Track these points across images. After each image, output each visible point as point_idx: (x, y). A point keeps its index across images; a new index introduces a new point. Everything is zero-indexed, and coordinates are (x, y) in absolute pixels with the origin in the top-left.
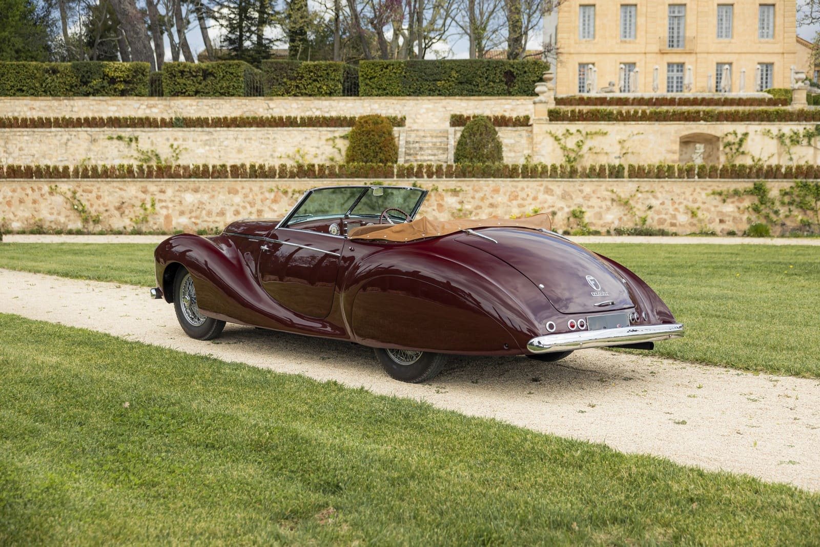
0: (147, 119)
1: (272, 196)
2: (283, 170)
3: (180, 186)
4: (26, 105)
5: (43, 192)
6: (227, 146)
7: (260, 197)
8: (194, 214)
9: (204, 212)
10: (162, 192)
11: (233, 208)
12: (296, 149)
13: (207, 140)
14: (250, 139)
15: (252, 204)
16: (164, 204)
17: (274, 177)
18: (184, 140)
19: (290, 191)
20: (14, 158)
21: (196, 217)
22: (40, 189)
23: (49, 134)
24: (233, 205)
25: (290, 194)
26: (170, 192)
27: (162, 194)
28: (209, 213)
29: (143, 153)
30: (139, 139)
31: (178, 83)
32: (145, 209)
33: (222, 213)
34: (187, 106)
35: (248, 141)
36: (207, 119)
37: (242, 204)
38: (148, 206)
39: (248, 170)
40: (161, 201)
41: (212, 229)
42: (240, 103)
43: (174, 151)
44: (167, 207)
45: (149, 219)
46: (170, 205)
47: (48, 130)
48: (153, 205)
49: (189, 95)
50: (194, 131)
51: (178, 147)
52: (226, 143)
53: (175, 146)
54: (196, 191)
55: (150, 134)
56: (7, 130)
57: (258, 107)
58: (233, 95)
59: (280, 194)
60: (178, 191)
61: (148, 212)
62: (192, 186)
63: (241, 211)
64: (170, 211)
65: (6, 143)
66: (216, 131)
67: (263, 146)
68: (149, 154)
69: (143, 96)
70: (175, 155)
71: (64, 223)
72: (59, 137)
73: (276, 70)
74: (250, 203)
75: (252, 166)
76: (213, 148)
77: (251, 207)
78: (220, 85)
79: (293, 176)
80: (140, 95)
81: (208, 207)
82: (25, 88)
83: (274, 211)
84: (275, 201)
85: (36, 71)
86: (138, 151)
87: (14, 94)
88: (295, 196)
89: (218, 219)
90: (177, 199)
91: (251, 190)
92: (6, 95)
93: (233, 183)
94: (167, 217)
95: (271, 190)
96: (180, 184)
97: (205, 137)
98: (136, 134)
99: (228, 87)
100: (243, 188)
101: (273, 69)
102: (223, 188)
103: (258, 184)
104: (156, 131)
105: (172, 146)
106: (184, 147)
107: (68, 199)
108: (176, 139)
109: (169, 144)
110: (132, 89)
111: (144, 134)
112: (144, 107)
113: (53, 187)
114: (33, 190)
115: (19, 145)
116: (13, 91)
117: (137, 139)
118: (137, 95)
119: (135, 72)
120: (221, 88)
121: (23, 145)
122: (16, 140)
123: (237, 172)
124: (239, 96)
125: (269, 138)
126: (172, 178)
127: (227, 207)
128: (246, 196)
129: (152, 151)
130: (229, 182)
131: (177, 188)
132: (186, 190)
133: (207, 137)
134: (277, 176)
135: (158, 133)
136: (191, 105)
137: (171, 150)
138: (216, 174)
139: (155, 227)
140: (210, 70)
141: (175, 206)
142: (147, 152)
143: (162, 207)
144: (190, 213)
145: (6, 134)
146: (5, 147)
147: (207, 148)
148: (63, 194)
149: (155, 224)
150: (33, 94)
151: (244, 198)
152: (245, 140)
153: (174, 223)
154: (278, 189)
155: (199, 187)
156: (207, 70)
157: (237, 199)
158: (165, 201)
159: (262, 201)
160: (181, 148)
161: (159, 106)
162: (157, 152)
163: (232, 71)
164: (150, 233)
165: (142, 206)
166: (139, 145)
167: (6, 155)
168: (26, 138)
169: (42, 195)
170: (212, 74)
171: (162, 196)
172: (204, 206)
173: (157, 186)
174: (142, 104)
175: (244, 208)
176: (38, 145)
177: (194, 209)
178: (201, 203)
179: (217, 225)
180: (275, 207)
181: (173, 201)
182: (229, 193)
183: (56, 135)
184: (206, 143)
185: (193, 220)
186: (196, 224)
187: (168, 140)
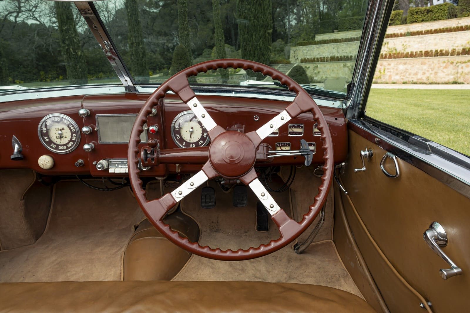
0: (394, 34)
1: (444, 65)
2: (454, 52)
3: (398, 62)
4: (351, 34)
5: (341, 66)
6: (429, 43)
7: (437, 65)
8: (402, 75)
9: (408, 74)
10: (389, 65)
11: (422, 72)
12: (467, 41)
13: (420, 41)
14: (442, 39)
15: (433, 69)
16: (389, 70)
17: (448, 55)
18: (409, 42)
19: (455, 62)
20: (340, 54)
21: (403, 76)
22: (340, 65)
23: (353, 44)
24: (422, 70)
25: (455, 64)
26: (393, 65)
27: (389, 66)
28: (410, 74)
29: (390, 49)
30: (389, 43)
31: (414, 18)
32: (381, 73)
33: (416, 74)
34: (416, 27)
35: (441, 40)
36: (422, 31)
37: (427, 69)
38: (382, 71)
39: (434, 53)
40: (388, 69)
41: (410, 81)
42: (443, 23)
43: (404, 47)
44: (390, 72)
45: (382, 77)
46: (392, 70)
47: (353, 42)
48: (384, 71)
49: (419, 22)
50: (415, 37)
51: (406, 45)
52: (429, 41)
53: (404, 45)
54: (405, 64)
55: (394, 40)
56: (339, 43)
57: (453, 23)
58: (441, 19)
59: (449, 64)
60: (396, 64)
61: (382, 74)
62: (403, 62)
63: (426, 72)
64: (392, 73)
65: (338, 48)
66: (425, 36)
67: (449, 41)
68: (393, 49)
69: (398, 25)
70: (404, 49)
71: (347, 79)
72: (357, 45)
73: (466, 4)
74: (431, 69)
75: (436, 51)
76: (423, 44)
77: (432, 70)
78: (435, 15)
79: (458, 54)
80: (397, 25)
81: (410, 71)
82: (351, 28)
83: (444, 72)
84: (446, 67)
85: (356, 20)
86: (388, 48)
87: (348, 30)
88: (457, 65)
89: (414, 76)
90: (395, 68)
91: (433, 62)
92: (344, 31)
93: (424, 59)
94: (390, 76)
95: (444, 62)
96: (398, 61)
97: (419, 40)
98: (388, 41)
99: (438, 16)
100: (429, 62)
101: (465, 4)
102: (419, 62)
103: (438, 59)
104: (397, 39)
105: (403, 45)
106: (409, 45)
107: (350, 69)
108: (405, 42)
109: (402, 44)
110: (394, 23)
111: (391, 40)
112: (397, 30)
113: (345, 64)
114: (337, 66)
115: (342, 49)
116: (347, 29)
117: (388, 43)
118: (395, 25)
119: (396, 15)
120: (435, 17)
121: (344, 49)
122: (341, 47)
123: (427, 54)
124: (444, 19)
125: (453, 37)
126: (395, 58)
127: (419, 71)
128: (430, 65)
129: (394, 48)
130: (423, 59)
131: (396, 63)
132: (400, 64)
133: (420, 40)
134: (450, 55)
135: (398, 40)
136: (419, 27)
137: (403, 47)
138: (417, 56)
139: (384, 80)
140: (431, 9)
141: (394, 71)
142: (392, 48)
143: (388, 72)
144: (401, 74)
145: (338, 45)
146: (337, 50)
147: (420, 44)
148: (348, 67)
149: (384, 79)
150: (354, 30)
151: (429, 66)
152: (440, 39)
153: (393, 79)
154: (448, 61)
155: (407, 62)
156: (429, 9)
157: (425, 67)
158: (390, 69)
159: (438, 67)
160: (407, 45)
161: (404, 29)
162: (396, 48)
163: (441, 8)
164: (381, 83)
165: (379, 71)
166: (389, 46)
167: (337, 53)
168: (345, 46)
169: (340, 68)
170: (431, 11)
171: (389, 67)
172: (408, 71)
173: (387, 62)
174: (396, 29)
175: (428, 71)
176: (349, 48)
177: (403, 72)
178: (407, 69)
179: (413, 79)
180: (445, 70)
181: (393, 69)
182: (422, 64)
183: (356, 44)
184: (419, 42)
185: (402, 77)
186: (403, 79)
187: (402, 42)
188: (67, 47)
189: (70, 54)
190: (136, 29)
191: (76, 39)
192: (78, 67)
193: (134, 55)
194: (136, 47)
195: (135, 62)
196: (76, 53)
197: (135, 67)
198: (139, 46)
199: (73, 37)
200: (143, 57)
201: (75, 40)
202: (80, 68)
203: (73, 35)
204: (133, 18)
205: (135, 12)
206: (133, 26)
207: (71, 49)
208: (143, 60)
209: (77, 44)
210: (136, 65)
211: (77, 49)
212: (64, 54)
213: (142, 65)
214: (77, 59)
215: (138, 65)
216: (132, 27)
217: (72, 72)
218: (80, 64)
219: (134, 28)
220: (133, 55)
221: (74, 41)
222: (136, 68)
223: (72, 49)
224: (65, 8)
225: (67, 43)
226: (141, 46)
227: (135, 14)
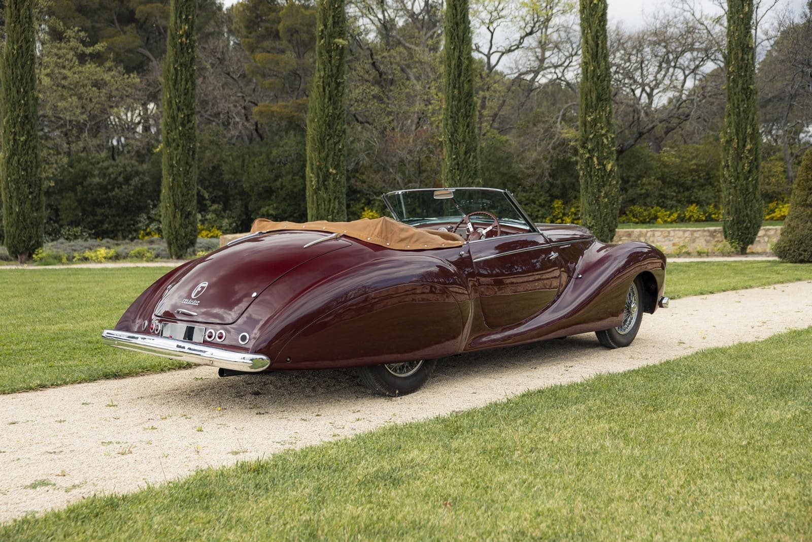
188: (587, 155)
189: (591, 169)
190: (742, 109)
191: (607, 138)
192: (602, 194)
193: (730, 168)
194: (736, 149)
195: (731, 182)
196: (604, 166)
197: (730, 194)
198: (744, 146)
199: (603, 135)
200: (750, 172)
201: (605, 141)
202: (606, 195)
203: (603, 132)
204: (737, 86)
205: (746, 71)
206: (736, 102)
207: (595, 159)
208: (750, 179)
209: (609, 148)
210: (732, 191)
211: (605, 158)
212: (581, 169)
213: (747, 190)
214: (603, 177)
215: (736, 190)
216: (734, 104)
217: (590, 204)
218: (607, 188)
219: (738, 107)
220: (728, 166)
221: (603, 142)
222: (731, 197)
223: (598, 159)
224: (598, 79)
225: (589, 147)
226: (748, 147)
227: (745, 75)
